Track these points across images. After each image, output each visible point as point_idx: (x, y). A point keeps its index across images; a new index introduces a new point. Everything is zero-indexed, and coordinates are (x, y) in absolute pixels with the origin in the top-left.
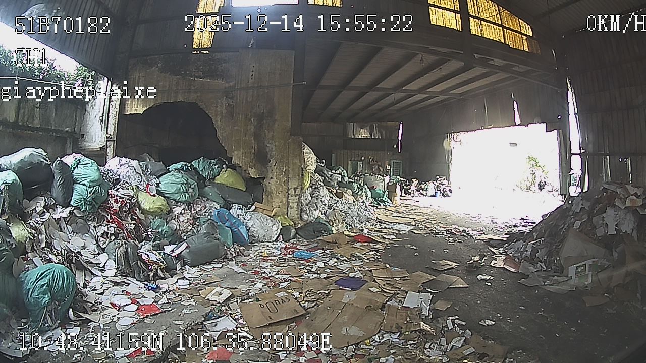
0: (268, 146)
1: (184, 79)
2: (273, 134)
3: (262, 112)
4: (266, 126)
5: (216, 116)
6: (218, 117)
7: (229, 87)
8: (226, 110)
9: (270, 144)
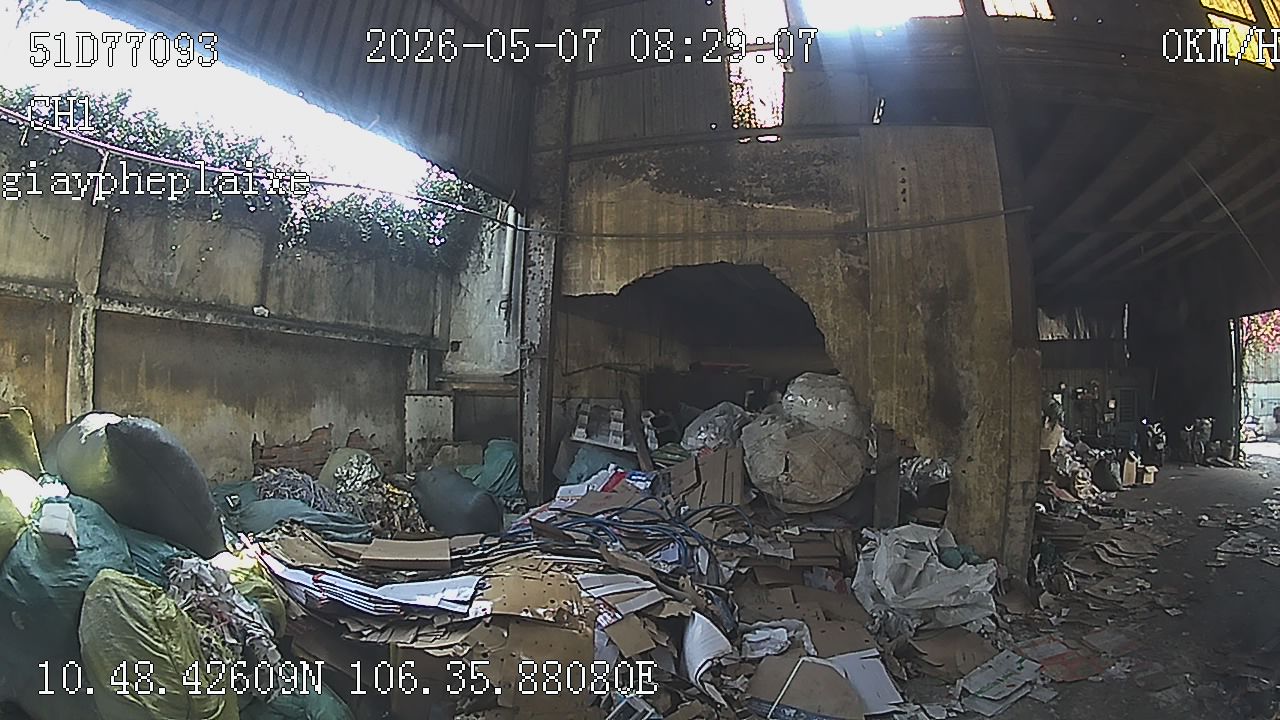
0: (962, 377)
1: (724, 206)
2: (971, 344)
3: (941, 286)
4: (955, 324)
5: (821, 297)
6: (826, 300)
7: (845, 223)
8: (846, 282)
9: (967, 369)
